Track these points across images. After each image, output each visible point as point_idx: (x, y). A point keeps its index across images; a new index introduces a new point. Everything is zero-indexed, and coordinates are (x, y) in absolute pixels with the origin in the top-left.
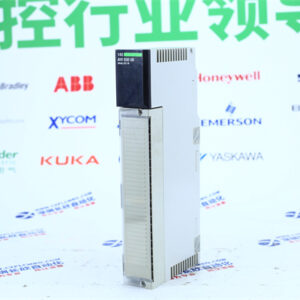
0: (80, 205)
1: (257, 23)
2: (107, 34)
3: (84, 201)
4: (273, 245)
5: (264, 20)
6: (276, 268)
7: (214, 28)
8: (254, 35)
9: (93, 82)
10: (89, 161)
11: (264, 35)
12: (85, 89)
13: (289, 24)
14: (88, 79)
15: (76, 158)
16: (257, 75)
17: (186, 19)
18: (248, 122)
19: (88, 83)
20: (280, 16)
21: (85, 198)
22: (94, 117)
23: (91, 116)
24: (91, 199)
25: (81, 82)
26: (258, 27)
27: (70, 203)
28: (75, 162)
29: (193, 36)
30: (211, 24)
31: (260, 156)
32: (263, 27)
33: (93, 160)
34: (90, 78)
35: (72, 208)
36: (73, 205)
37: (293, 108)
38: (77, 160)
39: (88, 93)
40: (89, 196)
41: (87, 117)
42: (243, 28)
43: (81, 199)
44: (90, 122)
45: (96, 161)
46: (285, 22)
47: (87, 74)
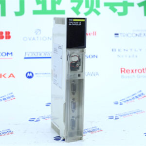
0: (7, 100)
1: (95, 7)
2: (18, 10)
3: (9, 98)
4: (116, 119)
5: (98, 6)
6: (124, 131)
7: (73, 9)
8: (93, 13)
9: (11, 35)
10: (10, 76)
11: (98, 13)
12: (6, 38)
13: (110, 8)
14: (8, 33)
15: (2, 75)
16: (95, 34)
17: (59, 4)
18: (91, 57)
19: (8, 35)
20: (106, 4)
21: (10, 96)
22: (12, 53)
23: (10, 53)
24: (13, 96)
25: (4, 35)
26: (95, 9)
27: (2, 99)
28: (2, 77)
29: (63, 12)
30: (72, 7)
31: (97, 74)
32: (98, 9)
33: (12, 75)
34: (9, 33)
35: (3, 101)
36: (4, 99)
37: (113, 50)
38: (3, 76)
39: (8, 40)
40: (12, 95)
41: (8, 53)
42: (87, 9)
43: (7, 96)
44: (10, 56)
45: (14, 77)
46: (108, 7)
47: (7, 30)
